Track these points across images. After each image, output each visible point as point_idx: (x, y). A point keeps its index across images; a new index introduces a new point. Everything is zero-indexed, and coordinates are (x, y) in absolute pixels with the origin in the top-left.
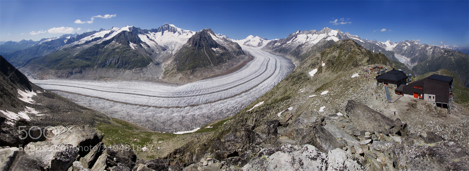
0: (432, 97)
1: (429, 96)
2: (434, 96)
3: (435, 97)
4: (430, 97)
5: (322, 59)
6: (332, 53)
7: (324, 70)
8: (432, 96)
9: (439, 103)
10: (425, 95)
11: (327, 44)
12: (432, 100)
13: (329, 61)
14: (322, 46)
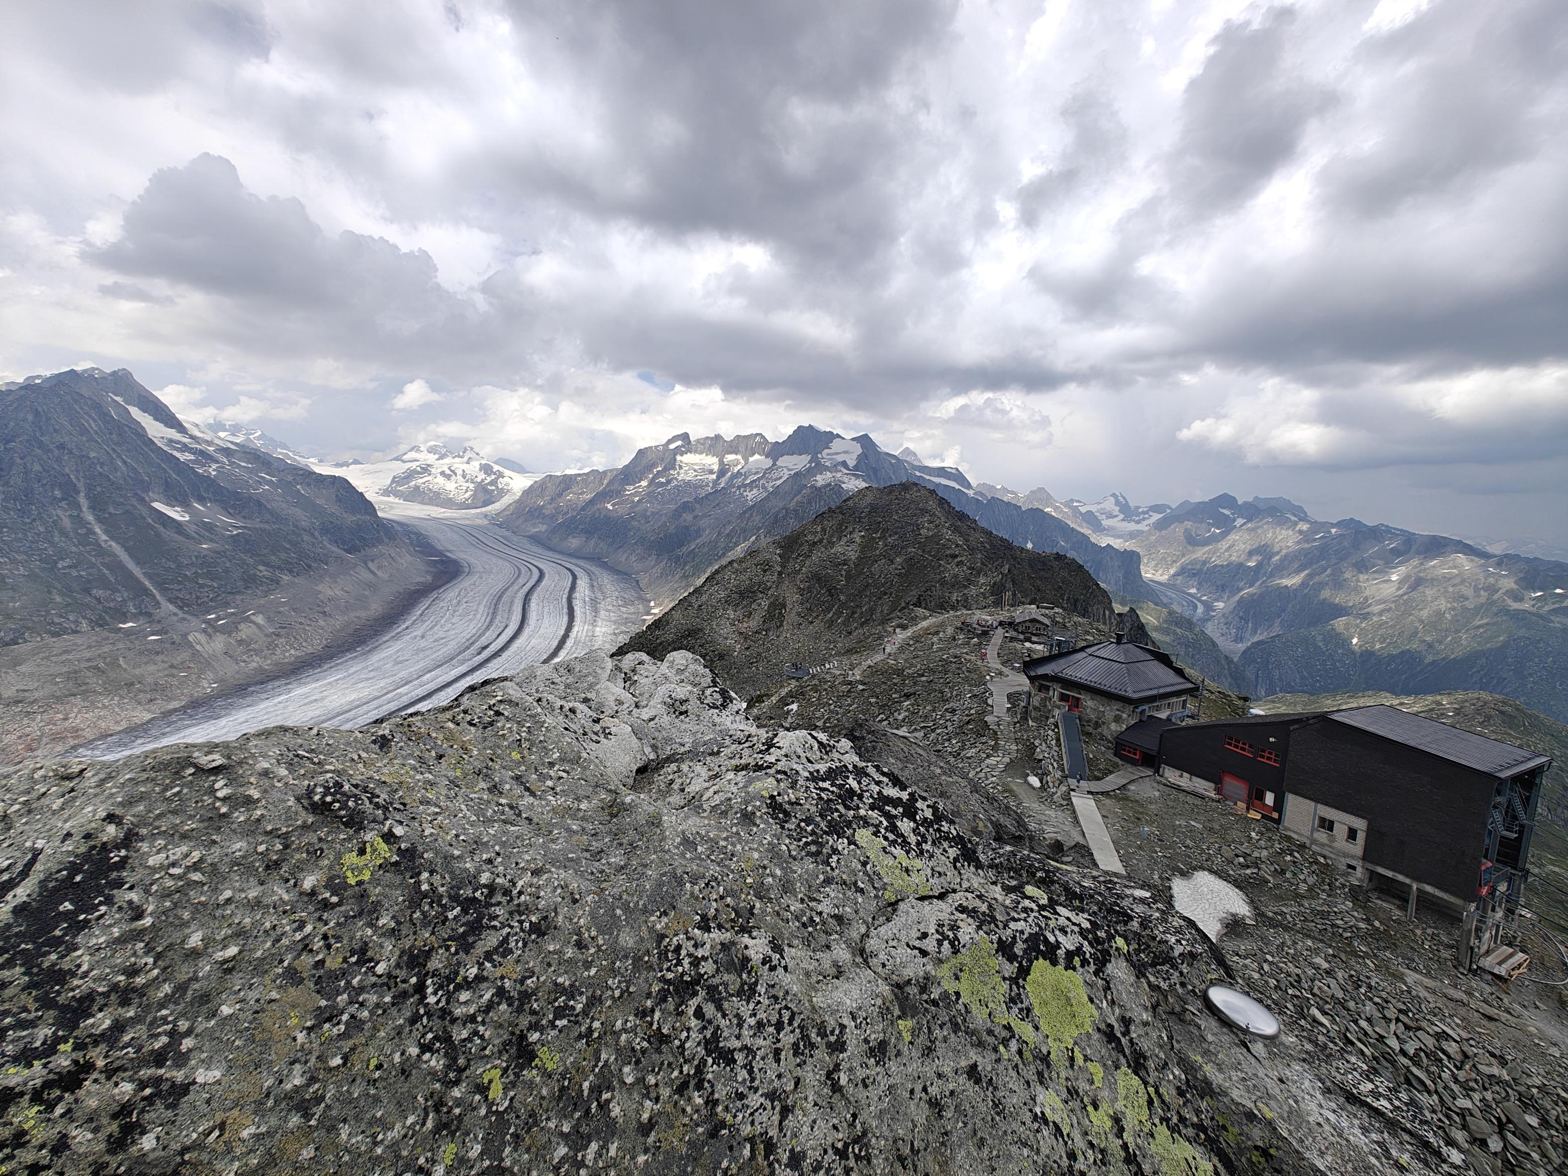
0: (1340, 831)
1: (1323, 820)
2: (1360, 824)
3: (1361, 836)
4: (1327, 825)
5: (783, 566)
6: (832, 544)
7: (791, 617)
8: (1343, 820)
9: (1389, 874)
10: (1293, 802)
11: (809, 502)
12: (1335, 844)
13: (817, 578)
14: (787, 510)
